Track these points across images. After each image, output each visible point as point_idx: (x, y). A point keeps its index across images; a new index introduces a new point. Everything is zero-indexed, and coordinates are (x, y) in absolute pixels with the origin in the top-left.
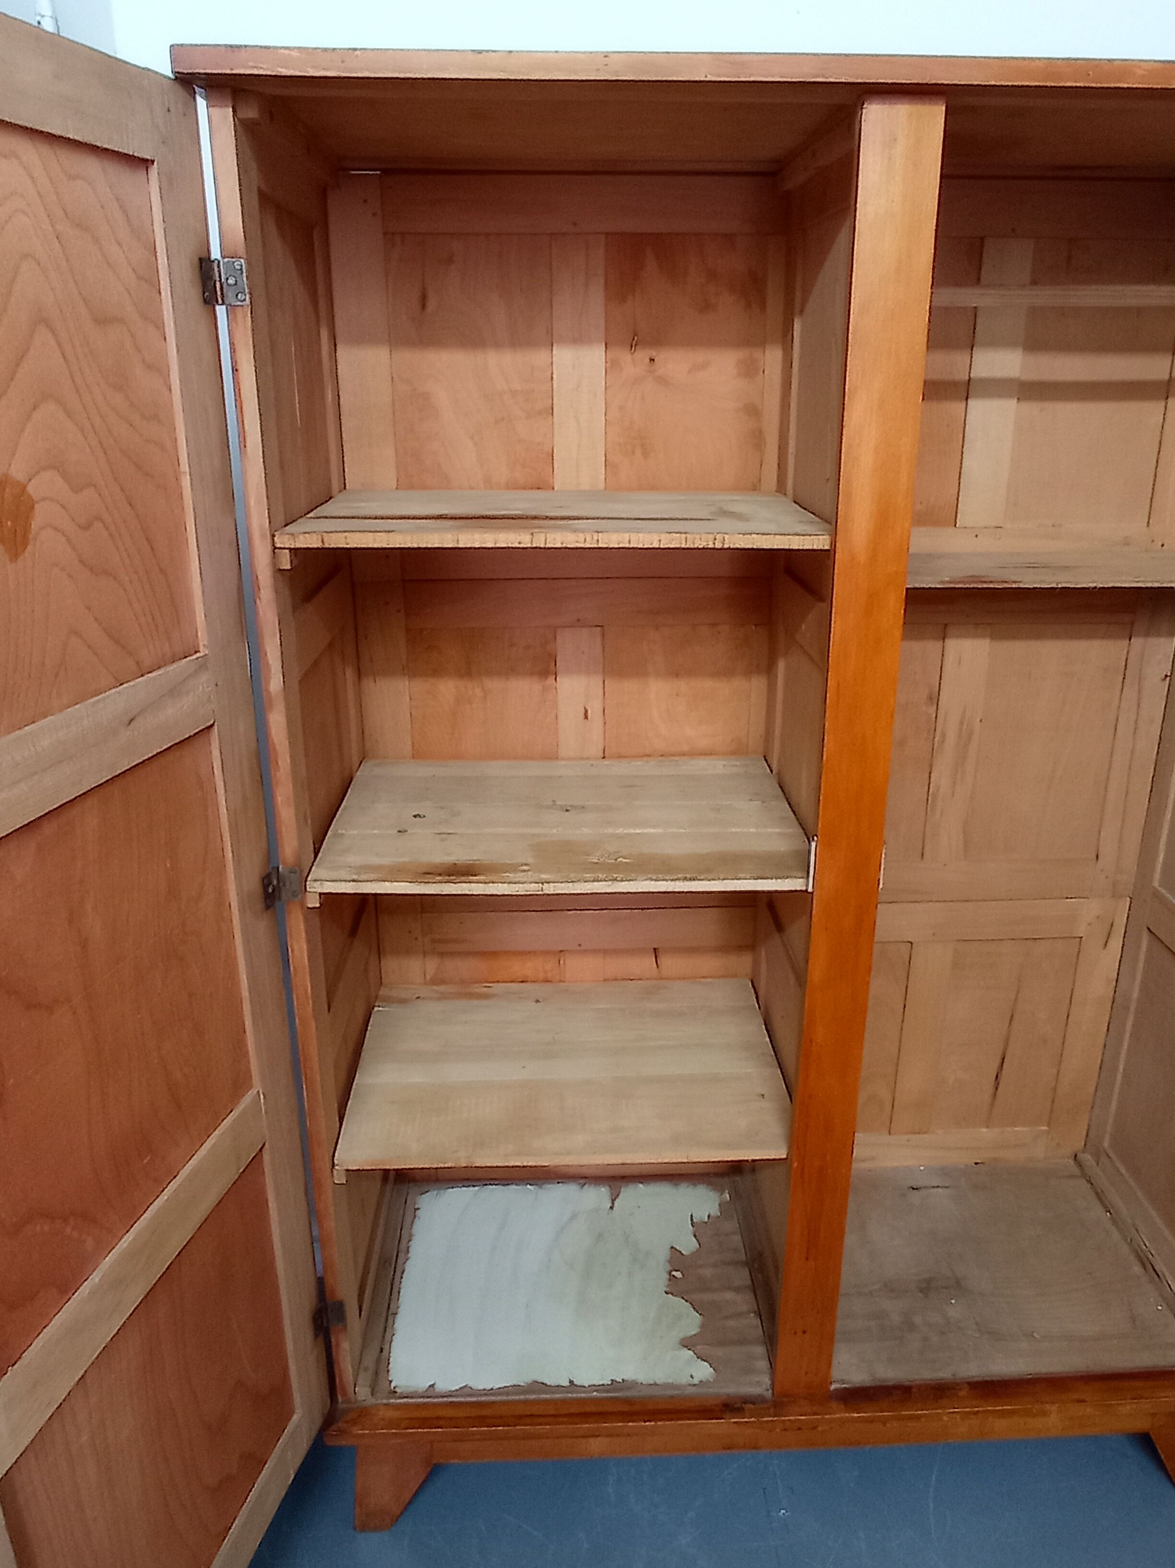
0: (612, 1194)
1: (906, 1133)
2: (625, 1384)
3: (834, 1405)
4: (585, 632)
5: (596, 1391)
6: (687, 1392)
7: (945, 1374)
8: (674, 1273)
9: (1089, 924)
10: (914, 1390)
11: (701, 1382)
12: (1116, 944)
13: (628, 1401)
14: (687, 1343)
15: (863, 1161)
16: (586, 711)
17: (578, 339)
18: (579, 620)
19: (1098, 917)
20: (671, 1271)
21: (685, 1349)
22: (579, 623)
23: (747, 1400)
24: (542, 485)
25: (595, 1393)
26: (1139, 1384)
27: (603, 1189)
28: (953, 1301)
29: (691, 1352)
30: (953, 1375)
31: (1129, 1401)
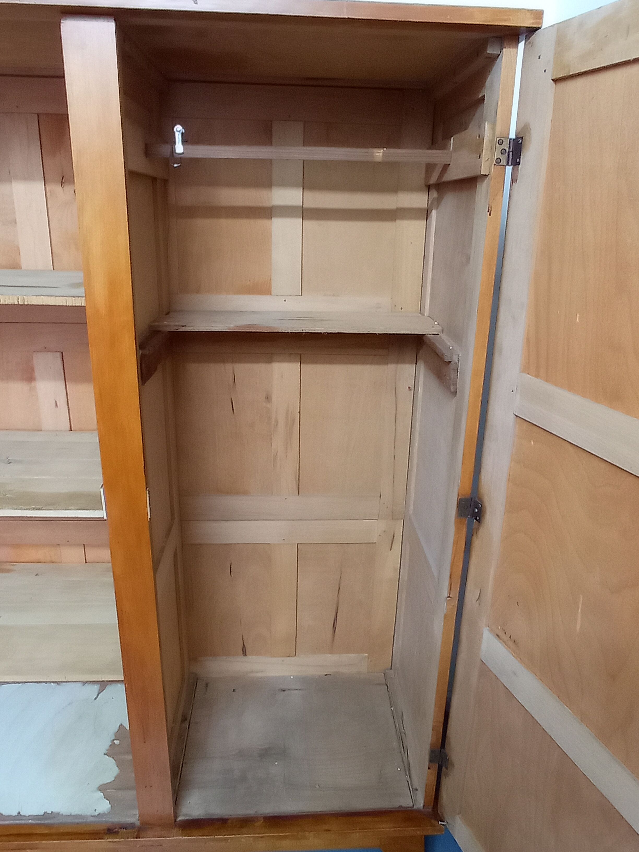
0: (100, 690)
1: (282, 657)
2: (53, 815)
3: (175, 831)
4: (50, 355)
5: (31, 819)
6: (88, 820)
7: (251, 812)
8: (115, 741)
9: (380, 535)
10: (229, 821)
11: (99, 814)
12: (397, 546)
13: (49, 826)
14: (102, 788)
15: (257, 672)
16: (56, 402)
17: (28, 177)
18: (45, 348)
19: (384, 531)
20: (114, 740)
21: (100, 792)
22: (46, 350)
23: (124, 827)
24: (15, 266)
25: (30, 821)
26: (369, 819)
27: (96, 687)
28: (276, 763)
29: (102, 794)
30: (256, 812)
31: (358, 831)
